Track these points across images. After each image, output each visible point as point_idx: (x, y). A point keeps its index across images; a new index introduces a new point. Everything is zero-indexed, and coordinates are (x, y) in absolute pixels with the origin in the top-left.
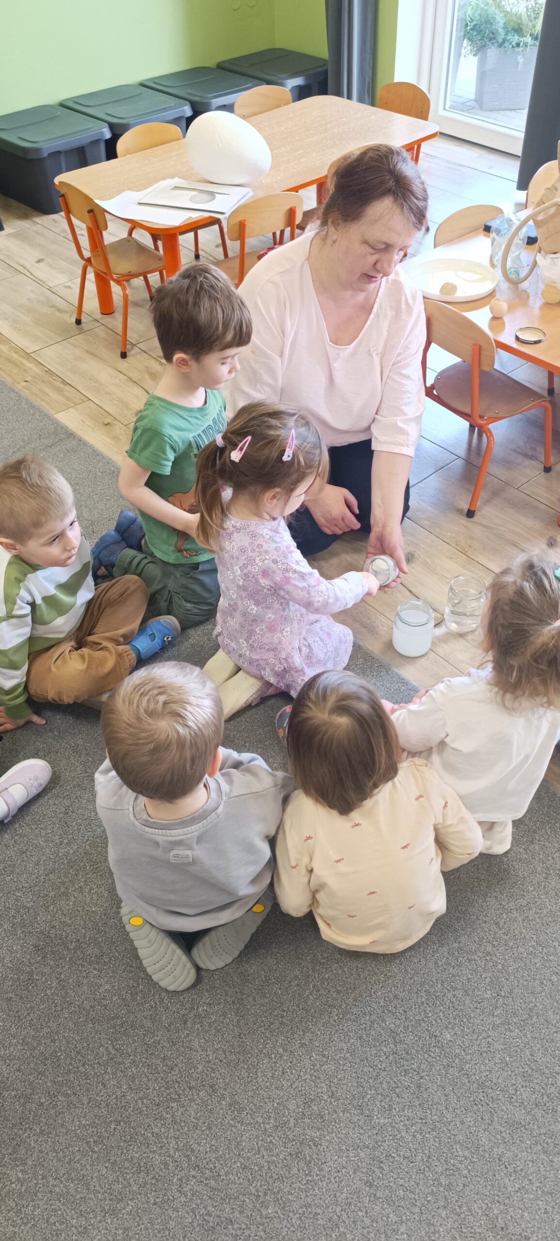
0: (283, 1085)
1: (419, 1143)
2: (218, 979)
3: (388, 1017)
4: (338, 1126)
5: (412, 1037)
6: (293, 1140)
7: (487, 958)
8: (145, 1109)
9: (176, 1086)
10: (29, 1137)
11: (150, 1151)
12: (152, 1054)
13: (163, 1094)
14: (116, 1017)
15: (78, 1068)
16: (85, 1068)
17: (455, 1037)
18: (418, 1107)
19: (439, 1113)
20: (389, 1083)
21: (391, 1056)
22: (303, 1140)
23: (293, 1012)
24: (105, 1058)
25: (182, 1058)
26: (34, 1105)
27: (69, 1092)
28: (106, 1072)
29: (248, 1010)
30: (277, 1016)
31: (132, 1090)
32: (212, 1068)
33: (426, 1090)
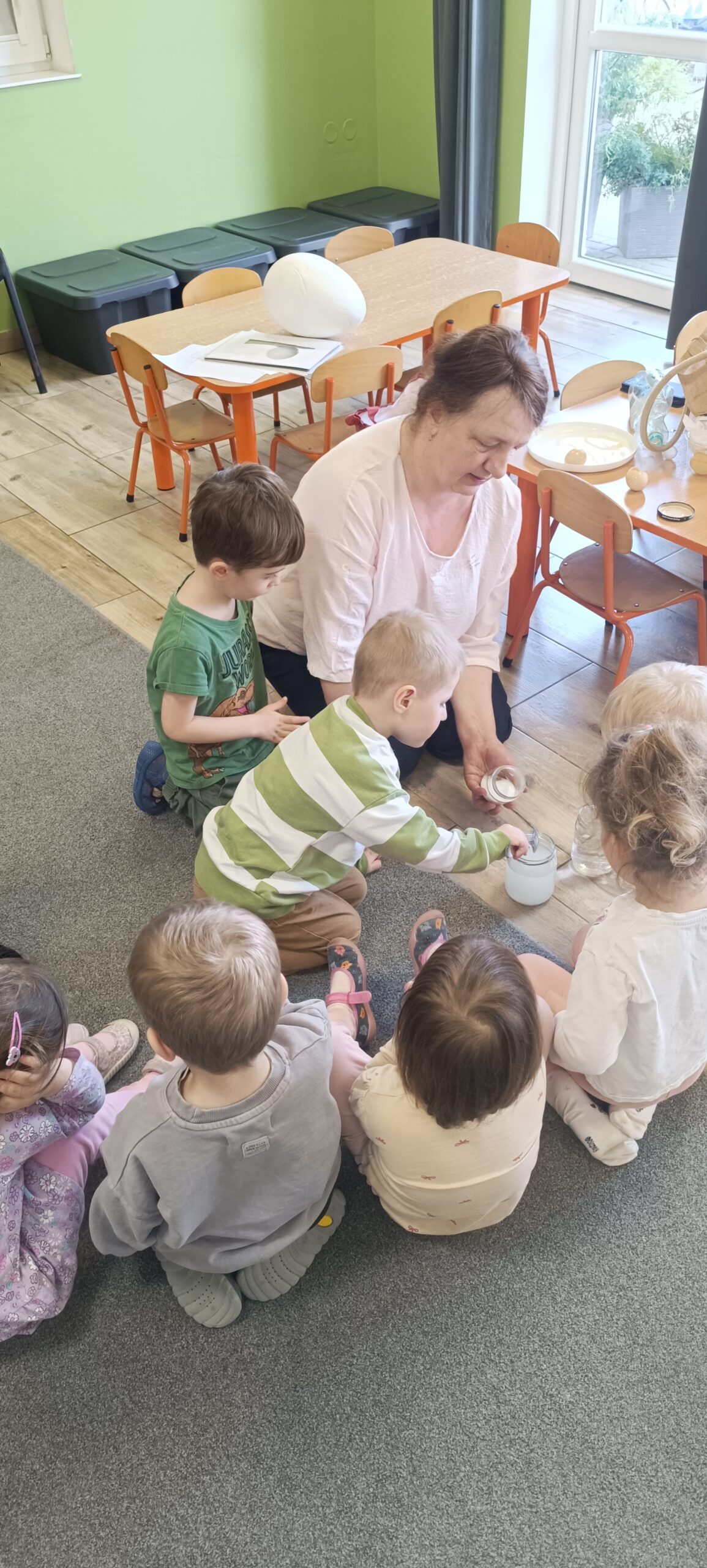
0: (349, 1456)
1: (528, 1540)
2: (270, 1313)
3: (489, 1369)
4: (420, 1513)
5: (521, 1396)
6: (361, 1530)
7: (621, 1293)
8: (168, 1482)
9: (210, 1453)
10: (16, 1516)
11: (173, 1540)
12: (181, 1409)
13: (192, 1464)
14: (136, 1360)
15: (83, 1425)
16: (93, 1426)
17: (577, 1397)
18: (527, 1491)
19: (554, 1500)
20: (488, 1456)
21: (493, 1421)
22: (374, 1530)
23: (366, 1359)
24: (120, 1412)
25: (218, 1416)
26: (24, 1473)
27: (70, 1457)
28: (119, 1432)
29: (307, 1354)
30: (345, 1363)
31: (153, 1457)
32: (257, 1431)
33: (538, 1467)
